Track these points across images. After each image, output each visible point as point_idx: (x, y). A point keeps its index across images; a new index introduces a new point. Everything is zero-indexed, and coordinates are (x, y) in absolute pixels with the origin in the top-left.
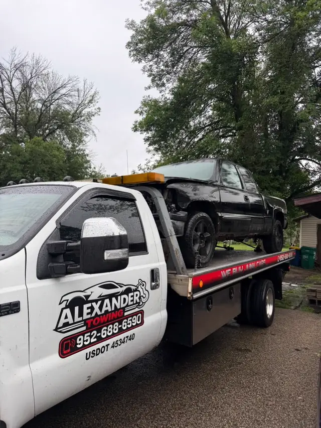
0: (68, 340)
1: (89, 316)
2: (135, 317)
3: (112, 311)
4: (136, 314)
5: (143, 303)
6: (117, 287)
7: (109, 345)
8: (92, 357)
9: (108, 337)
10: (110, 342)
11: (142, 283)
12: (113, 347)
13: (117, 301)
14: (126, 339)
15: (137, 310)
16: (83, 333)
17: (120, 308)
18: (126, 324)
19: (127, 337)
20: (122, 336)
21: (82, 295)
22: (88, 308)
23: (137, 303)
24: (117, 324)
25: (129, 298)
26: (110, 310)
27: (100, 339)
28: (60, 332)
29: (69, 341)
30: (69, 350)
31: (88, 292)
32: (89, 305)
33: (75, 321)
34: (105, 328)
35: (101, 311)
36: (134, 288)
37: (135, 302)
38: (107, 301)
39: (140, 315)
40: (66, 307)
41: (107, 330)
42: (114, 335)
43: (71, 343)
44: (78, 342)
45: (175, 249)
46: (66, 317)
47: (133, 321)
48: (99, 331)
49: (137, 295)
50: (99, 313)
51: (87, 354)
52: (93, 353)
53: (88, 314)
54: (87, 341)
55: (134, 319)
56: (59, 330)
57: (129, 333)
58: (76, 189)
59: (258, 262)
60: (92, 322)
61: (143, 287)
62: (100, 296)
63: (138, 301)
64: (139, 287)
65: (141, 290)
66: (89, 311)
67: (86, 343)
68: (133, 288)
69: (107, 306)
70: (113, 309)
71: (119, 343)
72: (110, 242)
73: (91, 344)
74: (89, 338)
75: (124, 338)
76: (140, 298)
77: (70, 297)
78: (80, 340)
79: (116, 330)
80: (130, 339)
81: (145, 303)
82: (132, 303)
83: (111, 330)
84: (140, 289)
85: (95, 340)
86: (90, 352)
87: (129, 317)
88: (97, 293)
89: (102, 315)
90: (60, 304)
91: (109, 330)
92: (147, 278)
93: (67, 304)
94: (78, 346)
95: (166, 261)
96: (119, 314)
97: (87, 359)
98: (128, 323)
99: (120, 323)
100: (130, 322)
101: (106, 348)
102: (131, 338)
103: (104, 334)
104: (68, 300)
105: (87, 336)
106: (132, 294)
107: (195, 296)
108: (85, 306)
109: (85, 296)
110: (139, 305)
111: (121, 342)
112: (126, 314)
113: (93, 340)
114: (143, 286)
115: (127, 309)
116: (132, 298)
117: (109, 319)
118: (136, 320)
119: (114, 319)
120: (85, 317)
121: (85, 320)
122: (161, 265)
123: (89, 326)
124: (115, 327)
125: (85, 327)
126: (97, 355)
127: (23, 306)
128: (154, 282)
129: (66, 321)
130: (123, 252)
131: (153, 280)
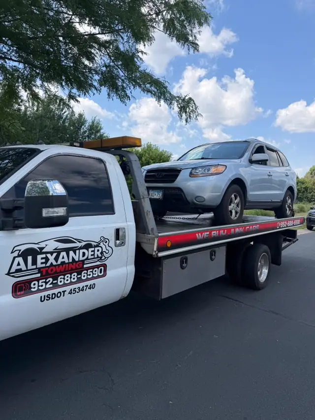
0: (21, 283)
1: (44, 265)
2: (96, 269)
3: (69, 263)
4: (98, 267)
5: (106, 258)
6: (76, 243)
7: (66, 291)
8: (47, 300)
9: (65, 285)
10: (68, 289)
11: (104, 240)
12: (70, 293)
13: (76, 255)
14: (85, 288)
15: (98, 263)
16: (38, 280)
17: (79, 261)
18: (86, 275)
19: (87, 286)
20: (81, 285)
21: (35, 247)
22: (42, 258)
23: (98, 257)
24: (76, 274)
25: (89, 253)
26: (67, 261)
27: (55, 286)
28: (13, 276)
29: (23, 285)
30: (22, 292)
31: (42, 245)
32: (44, 256)
33: (29, 268)
34: (62, 277)
35: (57, 262)
36: (95, 244)
37: (96, 256)
38: (64, 254)
39: (103, 268)
40: (19, 256)
41: (64, 279)
42: (71, 283)
43: (25, 286)
44: (32, 286)
45: (145, 211)
46: (19, 264)
47: (94, 272)
48: (55, 278)
49: (98, 251)
50: (55, 263)
51: (41, 297)
52: (47, 297)
53: (42, 263)
54: (42, 286)
55: (95, 271)
56: (12, 275)
57: (89, 283)
59: (248, 227)
60: (47, 271)
61: (106, 244)
62: (56, 249)
63: (100, 255)
64: (102, 243)
65: (104, 247)
66: (44, 261)
67: (40, 288)
68: (93, 244)
69: (63, 258)
70: (71, 260)
71: (77, 290)
73: (46, 289)
74: (44, 284)
75: (83, 287)
76: (102, 253)
77: (23, 248)
78: (34, 284)
79: (74, 279)
80: (90, 288)
81: (108, 257)
82: (93, 257)
83: (69, 278)
84: (102, 245)
85: (51, 286)
86: (45, 296)
87: (89, 269)
88: (52, 246)
89: (59, 265)
90: (12, 253)
91: (66, 278)
92: (111, 236)
93: (20, 253)
94: (33, 290)
96: (77, 266)
97: (41, 301)
98: (88, 274)
99: (79, 273)
100: (91, 273)
101: (62, 293)
102: (92, 287)
103: (61, 282)
104: (20, 250)
105: (42, 282)
106: (93, 249)
108: (39, 257)
109: (38, 248)
110: (101, 259)
111: (79, 290)
112: (85, 266)
113: (48, 286)
114: (106, 242)
115: (86, 262)
116: (93, 253)
117: (67, 269)
118: (97, 272)
119: (72, 269)
120: (39, 265)
121: (39, 269)
123: (44, 273)
124: (73, 277)
125: (40, 274)
126: (52, 299)
128: (118, 240)
129: (19, 267)
130: (61, 211)
131: (117, 238)
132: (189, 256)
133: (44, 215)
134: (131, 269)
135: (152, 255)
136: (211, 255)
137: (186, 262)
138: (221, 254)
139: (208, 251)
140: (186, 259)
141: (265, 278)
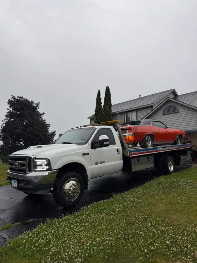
58: (96, 129)
72: (106, 140)
95: (122, 147)
107: (131, 156)
122: (120, 148)
127: (89, 154)
130: (108, 143)
131: (117, 152)
132: (140, 158)
133: (105, 144)
134: (122, 161)
135: (128, 157)
136: (148, 159)
137: (139, 160)
138: (152, 159)
139: (147, 157)
140: (139, 159)
141: (173, 169)
